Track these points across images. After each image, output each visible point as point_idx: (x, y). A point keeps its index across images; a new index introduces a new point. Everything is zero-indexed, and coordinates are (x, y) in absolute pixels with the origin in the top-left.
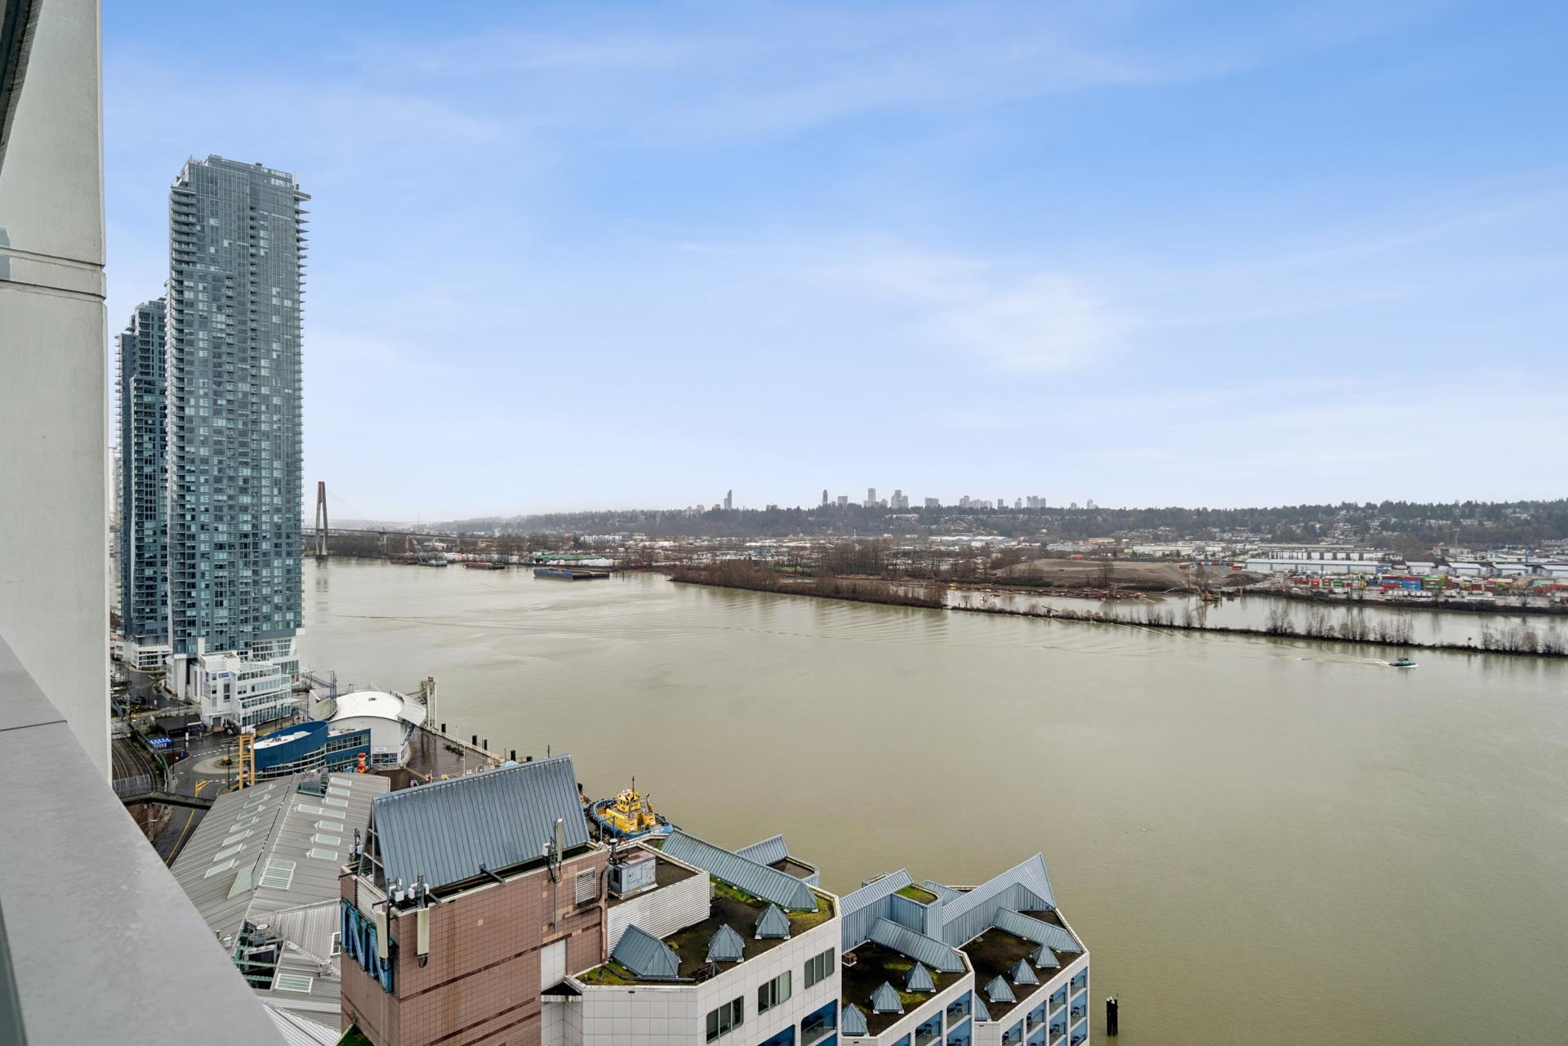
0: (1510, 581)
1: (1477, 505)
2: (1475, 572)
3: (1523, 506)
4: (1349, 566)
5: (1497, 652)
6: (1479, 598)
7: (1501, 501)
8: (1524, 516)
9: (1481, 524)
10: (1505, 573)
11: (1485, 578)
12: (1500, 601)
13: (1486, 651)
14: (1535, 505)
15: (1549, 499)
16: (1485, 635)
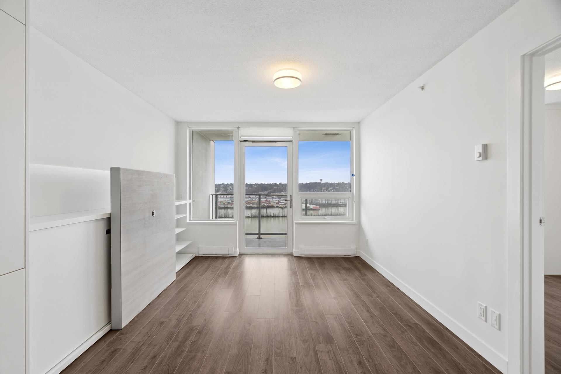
0: (254, 201)
1: (248, 184)
2: (248, 200)
3: (256, 184)
4: (224, 199)
5: (253, 217)
6: (249, 205)
7: (252, 183)
8: (256, 187)
9: (249, 189)
10: (253, 199)
11: (250, 201)
12: (253, 206)
13: (252, 217)
14: (258, 184)
15: (260, 183)
16: (251, 213)
